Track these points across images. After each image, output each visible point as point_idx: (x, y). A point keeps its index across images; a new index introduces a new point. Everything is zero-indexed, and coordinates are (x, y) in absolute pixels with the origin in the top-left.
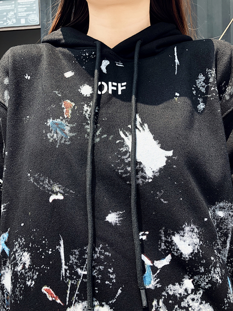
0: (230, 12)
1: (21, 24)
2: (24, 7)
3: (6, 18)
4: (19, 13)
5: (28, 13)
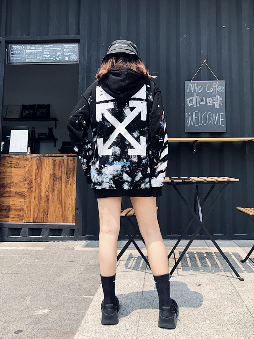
0: (201, 60)
1: (65, 60)
2: (68, 50)
3: (55, 56)
4: (64, 54)
5: (70, 54)
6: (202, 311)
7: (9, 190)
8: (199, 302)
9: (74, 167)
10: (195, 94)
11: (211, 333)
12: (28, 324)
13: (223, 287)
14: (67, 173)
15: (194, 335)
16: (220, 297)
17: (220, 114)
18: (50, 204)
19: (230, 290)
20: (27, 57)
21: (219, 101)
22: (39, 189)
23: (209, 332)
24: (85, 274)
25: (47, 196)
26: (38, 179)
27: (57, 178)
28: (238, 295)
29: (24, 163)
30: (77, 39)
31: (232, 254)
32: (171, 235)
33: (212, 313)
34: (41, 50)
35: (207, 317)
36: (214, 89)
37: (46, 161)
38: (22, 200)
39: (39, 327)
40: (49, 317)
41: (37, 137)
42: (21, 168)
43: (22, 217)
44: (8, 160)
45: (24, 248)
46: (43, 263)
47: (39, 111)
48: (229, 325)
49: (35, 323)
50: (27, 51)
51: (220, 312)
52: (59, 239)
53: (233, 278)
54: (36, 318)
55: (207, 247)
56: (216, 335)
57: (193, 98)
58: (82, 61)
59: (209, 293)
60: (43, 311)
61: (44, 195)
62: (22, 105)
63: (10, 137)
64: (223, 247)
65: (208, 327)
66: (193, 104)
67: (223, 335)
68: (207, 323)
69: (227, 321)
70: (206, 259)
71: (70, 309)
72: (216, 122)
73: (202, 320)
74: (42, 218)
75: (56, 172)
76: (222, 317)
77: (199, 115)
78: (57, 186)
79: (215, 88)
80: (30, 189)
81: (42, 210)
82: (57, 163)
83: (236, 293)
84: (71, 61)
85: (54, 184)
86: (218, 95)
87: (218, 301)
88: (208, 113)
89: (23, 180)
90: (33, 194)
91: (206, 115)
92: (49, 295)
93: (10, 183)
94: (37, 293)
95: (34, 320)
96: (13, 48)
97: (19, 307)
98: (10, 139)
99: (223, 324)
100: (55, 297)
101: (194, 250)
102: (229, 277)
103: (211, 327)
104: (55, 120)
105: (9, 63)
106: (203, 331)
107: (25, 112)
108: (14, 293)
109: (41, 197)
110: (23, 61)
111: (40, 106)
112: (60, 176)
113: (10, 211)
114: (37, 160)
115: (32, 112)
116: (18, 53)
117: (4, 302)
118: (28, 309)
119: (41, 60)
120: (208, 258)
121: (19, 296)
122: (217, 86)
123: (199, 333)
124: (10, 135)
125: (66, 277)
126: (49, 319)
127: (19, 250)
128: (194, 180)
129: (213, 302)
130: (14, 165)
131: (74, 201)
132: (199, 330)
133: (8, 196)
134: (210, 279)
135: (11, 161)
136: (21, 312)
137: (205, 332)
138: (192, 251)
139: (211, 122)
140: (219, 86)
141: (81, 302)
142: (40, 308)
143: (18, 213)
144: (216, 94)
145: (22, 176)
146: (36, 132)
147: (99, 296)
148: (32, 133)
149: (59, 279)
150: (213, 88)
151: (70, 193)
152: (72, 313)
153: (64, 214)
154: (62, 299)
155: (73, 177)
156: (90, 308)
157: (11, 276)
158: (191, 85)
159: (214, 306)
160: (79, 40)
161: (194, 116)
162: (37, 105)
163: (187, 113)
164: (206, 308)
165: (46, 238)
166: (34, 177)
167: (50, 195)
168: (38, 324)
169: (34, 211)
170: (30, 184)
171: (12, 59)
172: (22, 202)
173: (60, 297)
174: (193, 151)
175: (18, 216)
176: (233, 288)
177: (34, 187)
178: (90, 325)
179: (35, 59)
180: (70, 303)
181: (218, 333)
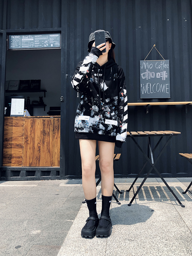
0: (151, 45)
1: (51, 46)
2: (53, 39)
3: (43, 44)
4: (50, 42)
5: (55, 42)
6: (154, 230)
7: (11, 143)
8: (152, 223)
9: (59, 125)
10: (147, 70)
11: (161, 246)
12: (25, 241)
13: (169, 212)
14: (53, 129)
15: (148, 248)
16: (168, 219)
17: (166, 84)
18: (41, 153)
19: (175, 214)
20: (22, 45)
21: (165, 75)
22: (33, 142)
23: (160, 245)
24: (67, 204)
25: (39, 147)
26: (32, 134)
27: (46, 134)
28: (181, 218)
29: (21, 123)
30: (60, 30)
31: (176, 187)
32: (131, 174)
33: (162, 231)
34: (33, 40)
35: (158, 234)
36: (161, 67)
37: (37, 121)
38: (20, 150)
39: (33, 243)
40: (41, 236)
41: (31, 104)
42: (19, 126)
43: (20, 163)
44: (10, 121)
45: (23, 186)
46: (37, 196)
47: (32, 85)
48: (175, 240)
49: (31, 240)
50: (22, 40)
51: (168, 230)
52: (49, 178)
53: (176, 206)
54: (31, 237)
55: (158, 183)
56: (165, 247)
57: (146, 73)
58: (64, 47)
59: (159, 216)
60: (37, 231)
61: (37, 146)
62: (20, 80)
63: (11, 104)
64: (169, 183)
65: (158, 242)
66: (145, 77)
67: (170, 248)
68: (157, 239)
69: (173, 237)
70: (157, 192)
71: (57, 229)
72: (163, 91)
73: (154, 236)
74: (36, 163)
75: (45, 129)
76: (169, 235)
77: (150, 85)
78: (46, 139)
79: (162, 65)
80: (26, 142)
81: (36, 157)
82: (46, 123)
83: (179, 216)
84: (55, 47)
85: (44, 138)
86: (164, 70)
87: (166, 223)
88: (157, 84)
89: (21, 135)
90: (29, 146)
91: (155, 86)
92: (41, 220)
93: (12, 138)
94: (32, 218)
95: (30, 238)
96: (12, 38)
97: (19, 229)
98: (11, 105)
99: (170, 239)
100: (45, 221)
101: (148, 185)
102: (174, 204)
103: (161, 242)
104: (45, 91)
105: (9, 49)
106: (155, 245)
107: (22, 86)
108: (15, 219)
109: (34, 148)
110: (20, 47)
111: (33, 81)
112: (48, 132)
113: (12, 158)
114: (31, 120)
115: (27, 86)
116: (16, 42)
117: (7, 225)
118: (26, 230)
119: (33, 47)
120: (158, 191)
121: (18, 220)
122: (163, 64)
123: (152, 246)
124: (11, 102)
125: (54, 206)
126: (41, 237)
127: (19, 187)
128: (147, 133)
129: (162, 223)
130: (14, 125)
131: (59, 150)
132: (152, 244)
133: (10, 147)
134: (160, 206)
135: (12, 122)
136: (20, 232)
137: (156, 246)
138: (146, 186)
139: (160, 91)
140: (165, 64)
141: (64, 224)
142: (34, 229)
143: (18, 160)
144: (163, 70)
145: (20, 132)
146: (30, 100)
147: (78, 220)
148: (27, 101)
149: (48, 208)
150: (161, 65)
151: (55, 145)
152: (58, 233)
153: (52, 160)
154: (51, 223)
155: (58, 133)
156: (71, 229)
157: (13, 206)
158: (144, 63)
159: (163, 226)
160: (61, 31)
161: (147, 86)
162: (31, 80)
163: (141, 84)
164: (157, 228)
165: (39, 178)
166: (29, 133)
167: (41, 146)
168: (33, 241)
169: (30, 158)
170: (26, 138)
171: (11, 46)
172: (21, 151)
173: (49, 221)
174: (146, 112)
175: (18, 162)
176: (177, 213)
177: (29, 140)
178: (71, 241)
179: (29, 46)
180: (56, 225)
181: (166, 246)
